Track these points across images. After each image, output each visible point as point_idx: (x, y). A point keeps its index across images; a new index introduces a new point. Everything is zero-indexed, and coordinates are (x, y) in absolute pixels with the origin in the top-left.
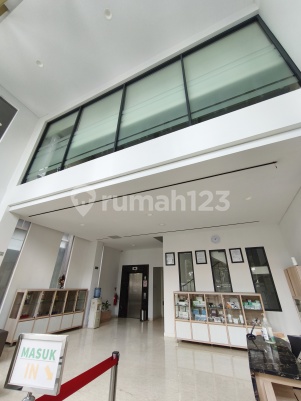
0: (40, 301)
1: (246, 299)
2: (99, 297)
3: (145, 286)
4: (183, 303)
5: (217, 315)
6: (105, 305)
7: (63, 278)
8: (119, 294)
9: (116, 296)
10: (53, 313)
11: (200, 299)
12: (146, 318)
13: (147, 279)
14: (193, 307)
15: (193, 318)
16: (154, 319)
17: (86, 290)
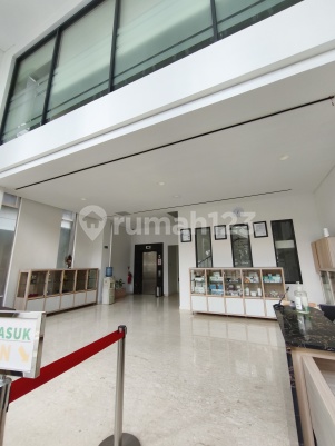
0: (47, 280)
1: (266, 273)
2: (111, 275)
3: (160, 263)
4: (199, 279)
5: (235, 289)
6: (119, 283)
7: (70, 258)
8: (132, 272)
9: (130, 275)
10: (63, 292)
11: (217, 275)
12: (162, 294)
13: (162, 258)
14: (209, 282)
15: (210, 292)
16: (170, 295)
17: (96, 270)
